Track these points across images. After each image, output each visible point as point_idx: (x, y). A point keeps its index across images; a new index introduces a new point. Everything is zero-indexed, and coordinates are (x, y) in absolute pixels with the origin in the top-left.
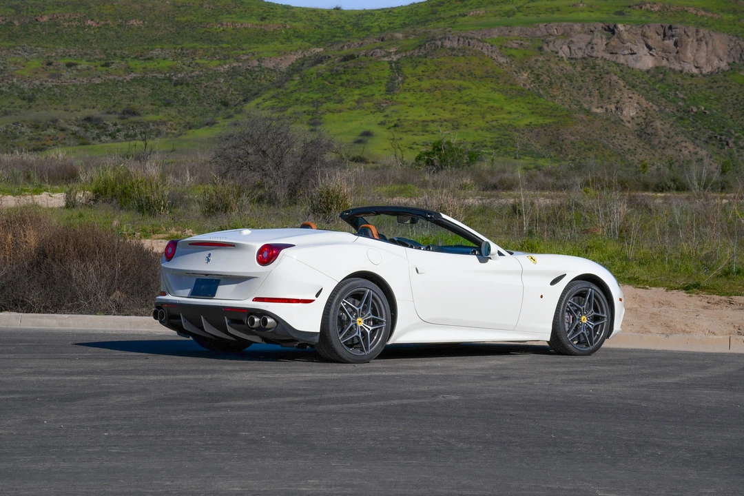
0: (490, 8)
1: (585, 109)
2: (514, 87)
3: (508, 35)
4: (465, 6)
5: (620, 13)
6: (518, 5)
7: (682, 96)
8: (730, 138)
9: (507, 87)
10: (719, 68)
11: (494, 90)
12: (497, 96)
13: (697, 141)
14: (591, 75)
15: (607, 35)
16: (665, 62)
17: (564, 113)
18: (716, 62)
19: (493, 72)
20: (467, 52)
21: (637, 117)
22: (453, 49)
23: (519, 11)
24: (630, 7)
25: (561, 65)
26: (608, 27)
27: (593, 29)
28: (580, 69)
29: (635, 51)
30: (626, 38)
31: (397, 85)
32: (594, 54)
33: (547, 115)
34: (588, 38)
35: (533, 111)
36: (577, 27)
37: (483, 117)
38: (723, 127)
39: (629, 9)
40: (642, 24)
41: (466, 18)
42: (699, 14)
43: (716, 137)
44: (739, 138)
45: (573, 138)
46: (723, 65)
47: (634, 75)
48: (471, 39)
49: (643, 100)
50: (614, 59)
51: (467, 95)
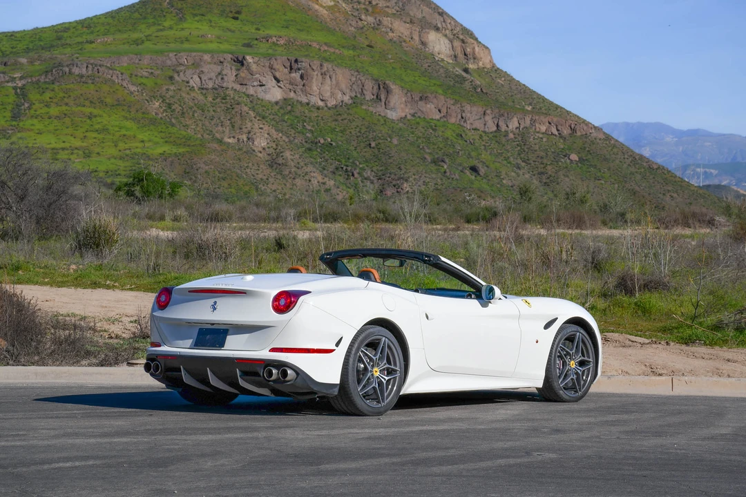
0: (118, 36)
1: (218, 139)
2: (147, 116)
3: (138, 64)
4: (92, 33)
5: (248, 45)
6: (146, 34)
7: (309, 128)
8: (355, 169)
9: (140, 115)
10: (342, 102)
11: (126, 118)
12: (128, 124)
13: (325, 172)
14: (223, 105)
15: (235, 66)
16: (292, 95)
17: (198, 142)
18: (339, 96)
19: (124, 100)
20: (97, 79)
21: (269, 148)
22: (82, 76)
23: (147, 40)
24: (257, 39)
25: (192, 95)
26: (237, 58)
27: (222, 60)
28: (211, 99)
29: (264, 83)
30: (254, 70)
31: (23, 112)
32: (225, 85)
33: (180, 144)
34: (218, 69)
35: (167, 139)
36: (207, 57)
37: (116, 146)
38: (348, 158)
39: (256, 42)
40: (269, 57)
41: (93, 45)
42: (322, 49)
43: (342, 168)
44: (363, 169)
45: (207, 167)
46: (346, 99)
47: (263, 106)
48: (100, 66)
49: (273, 131)
50: (244, 90)
51: (99, 123)
